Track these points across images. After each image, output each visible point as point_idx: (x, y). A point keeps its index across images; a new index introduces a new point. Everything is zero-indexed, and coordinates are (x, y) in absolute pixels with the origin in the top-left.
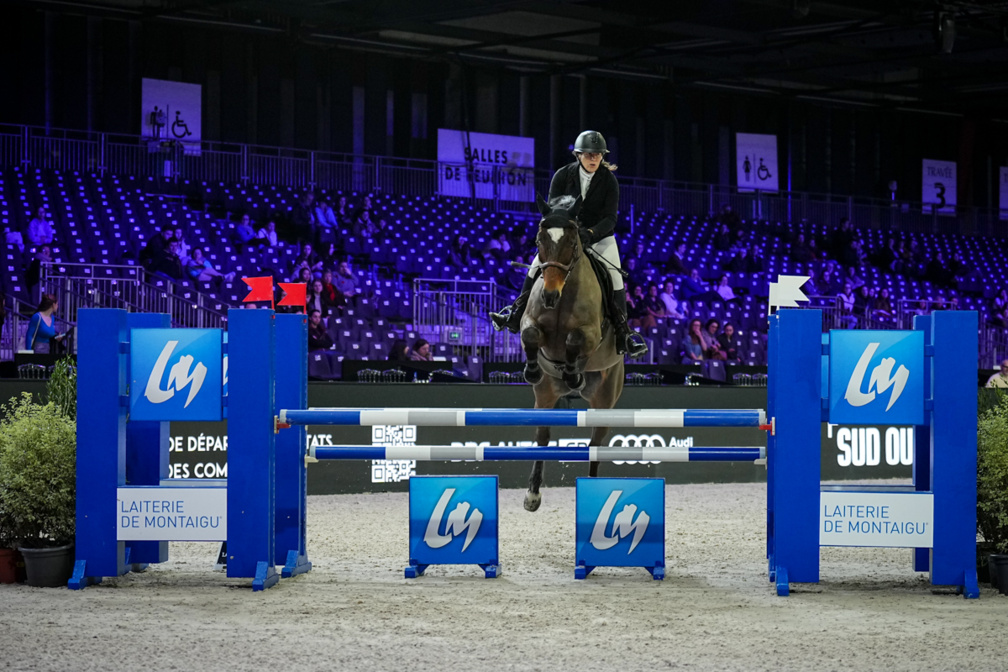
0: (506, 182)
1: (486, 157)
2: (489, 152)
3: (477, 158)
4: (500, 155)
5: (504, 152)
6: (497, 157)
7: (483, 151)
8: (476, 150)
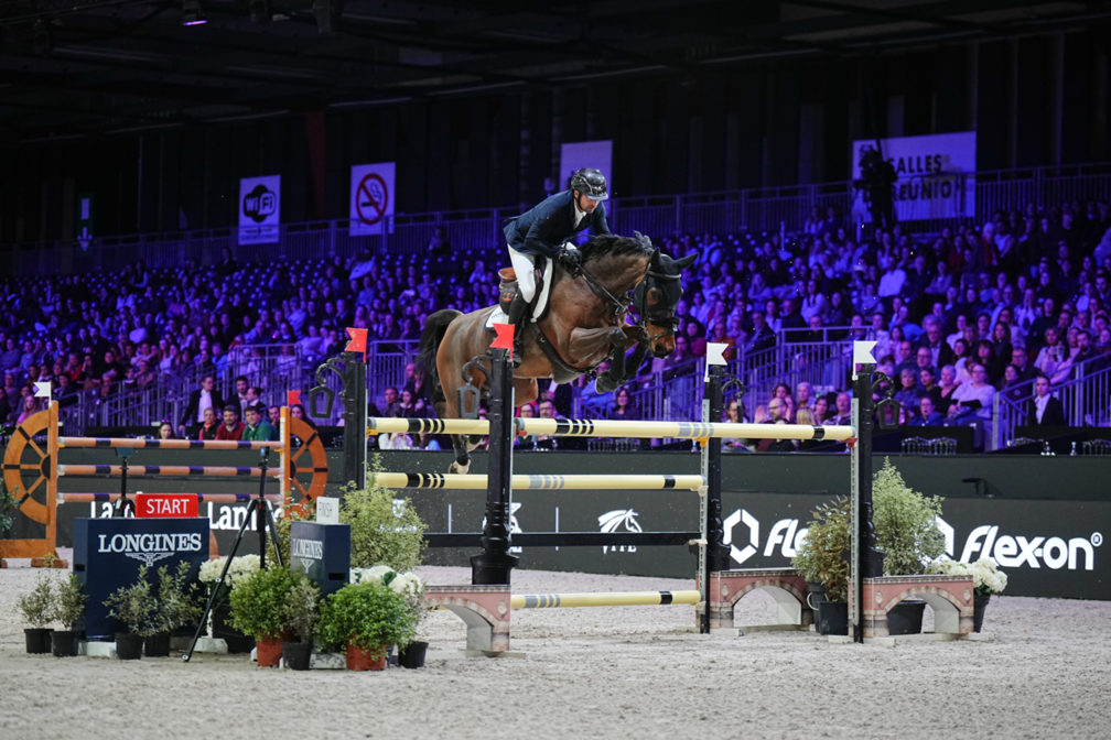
0: (939, 195)
1: (914, 166)
2: (919, 159)
3: (904, 170)
4: (932, 161)
5: (938, 156)
6: (928, 164)
7: (910, 160)
8: (901, 161)
